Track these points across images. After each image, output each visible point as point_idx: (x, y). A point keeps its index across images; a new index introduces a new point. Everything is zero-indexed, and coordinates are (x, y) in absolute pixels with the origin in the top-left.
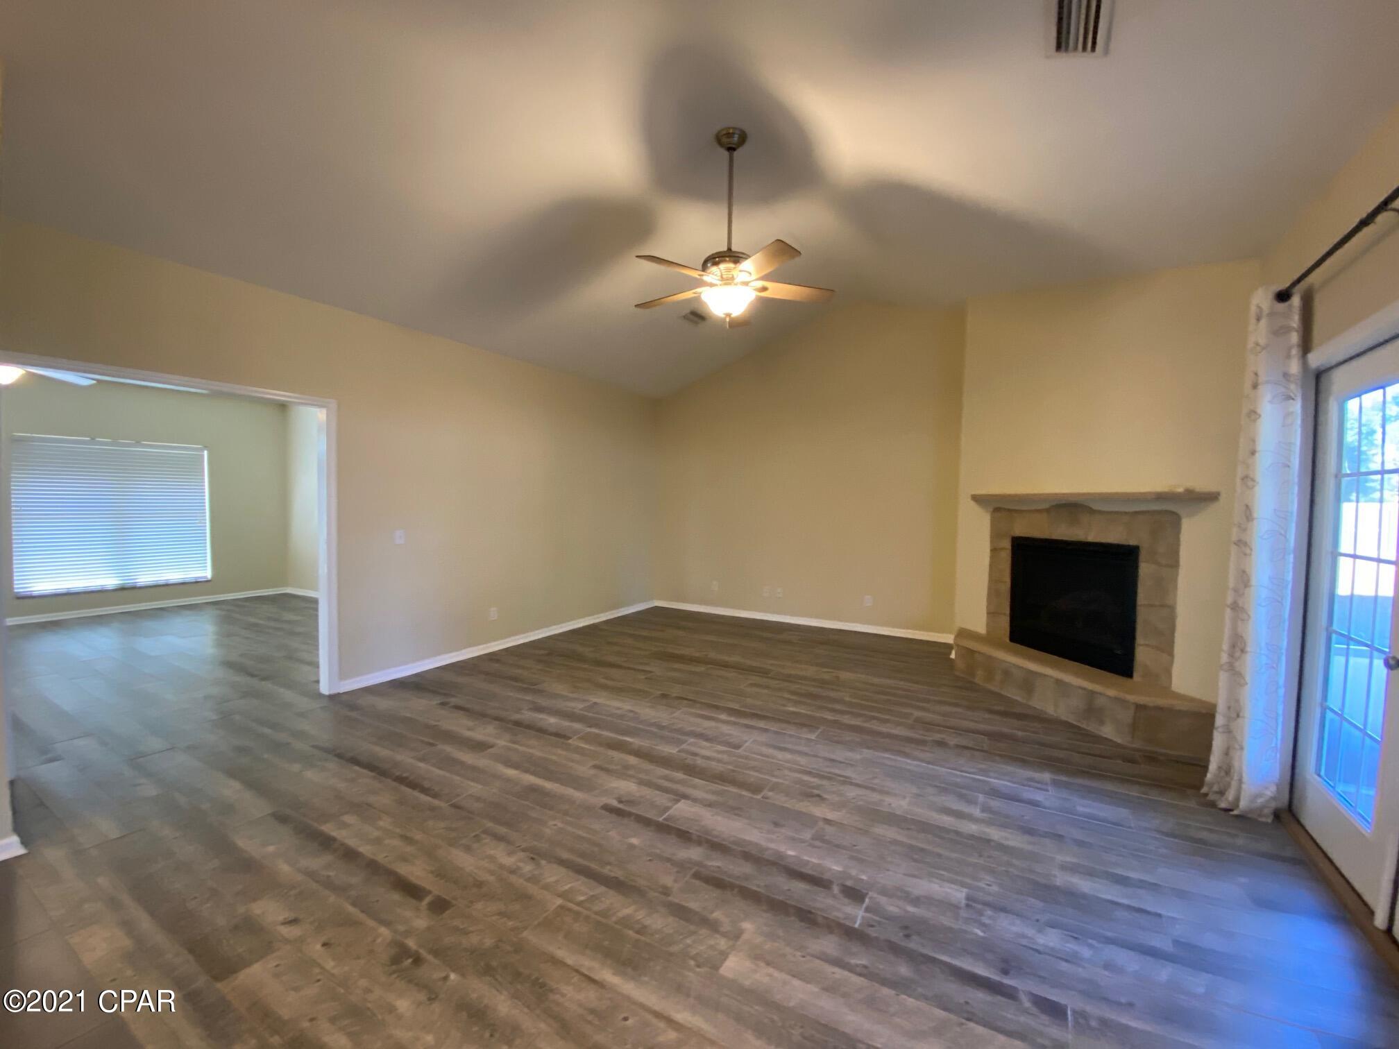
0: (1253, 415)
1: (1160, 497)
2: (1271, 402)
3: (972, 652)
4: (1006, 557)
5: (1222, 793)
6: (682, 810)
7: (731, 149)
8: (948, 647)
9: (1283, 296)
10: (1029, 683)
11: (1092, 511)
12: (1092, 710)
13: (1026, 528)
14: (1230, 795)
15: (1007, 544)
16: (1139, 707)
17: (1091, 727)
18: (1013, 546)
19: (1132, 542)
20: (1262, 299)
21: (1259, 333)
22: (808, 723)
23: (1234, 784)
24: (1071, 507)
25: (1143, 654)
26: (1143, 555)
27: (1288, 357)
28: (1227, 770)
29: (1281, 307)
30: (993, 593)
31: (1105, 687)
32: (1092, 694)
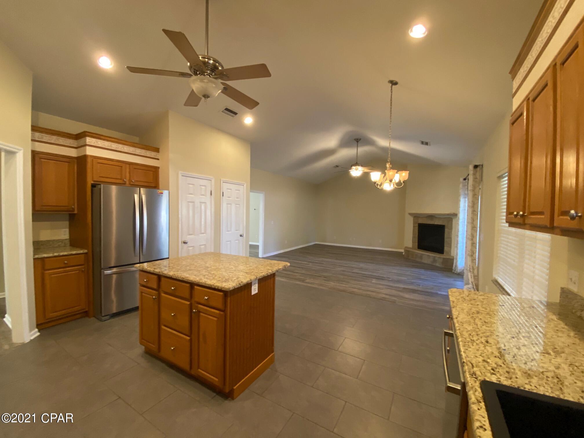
0: (460, 200)
1: (448, 215)
2: (463, 198)
3: (408, 251)
4: (417, 228)
5: (455, 271)
6: (354, 271)
7: (357, 142)
8: (403, 252)
9: (465, 179)
10: (421, 257)
11: (436, 218)
12: (435, 261)
13: (421, 221)
14: (456, 271)
15: (417, 225)
16: (444, 259)
17: (434, 264)
18: (418, 225)
19: (444, 224)
20: (461, 179)
21: (461, 186)
22: (373, 263)
23: (456, 269)
24: (431, 216)
25: (446, 248)
26: (446, 227)
27: (466, 190)
28: (456, 266)
29: (465, 181)
30: (414, 237)
31: (437, 255)
32: (434, 257)
